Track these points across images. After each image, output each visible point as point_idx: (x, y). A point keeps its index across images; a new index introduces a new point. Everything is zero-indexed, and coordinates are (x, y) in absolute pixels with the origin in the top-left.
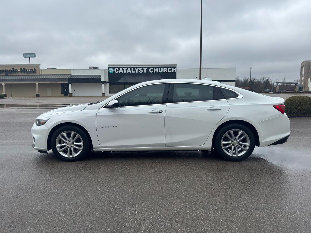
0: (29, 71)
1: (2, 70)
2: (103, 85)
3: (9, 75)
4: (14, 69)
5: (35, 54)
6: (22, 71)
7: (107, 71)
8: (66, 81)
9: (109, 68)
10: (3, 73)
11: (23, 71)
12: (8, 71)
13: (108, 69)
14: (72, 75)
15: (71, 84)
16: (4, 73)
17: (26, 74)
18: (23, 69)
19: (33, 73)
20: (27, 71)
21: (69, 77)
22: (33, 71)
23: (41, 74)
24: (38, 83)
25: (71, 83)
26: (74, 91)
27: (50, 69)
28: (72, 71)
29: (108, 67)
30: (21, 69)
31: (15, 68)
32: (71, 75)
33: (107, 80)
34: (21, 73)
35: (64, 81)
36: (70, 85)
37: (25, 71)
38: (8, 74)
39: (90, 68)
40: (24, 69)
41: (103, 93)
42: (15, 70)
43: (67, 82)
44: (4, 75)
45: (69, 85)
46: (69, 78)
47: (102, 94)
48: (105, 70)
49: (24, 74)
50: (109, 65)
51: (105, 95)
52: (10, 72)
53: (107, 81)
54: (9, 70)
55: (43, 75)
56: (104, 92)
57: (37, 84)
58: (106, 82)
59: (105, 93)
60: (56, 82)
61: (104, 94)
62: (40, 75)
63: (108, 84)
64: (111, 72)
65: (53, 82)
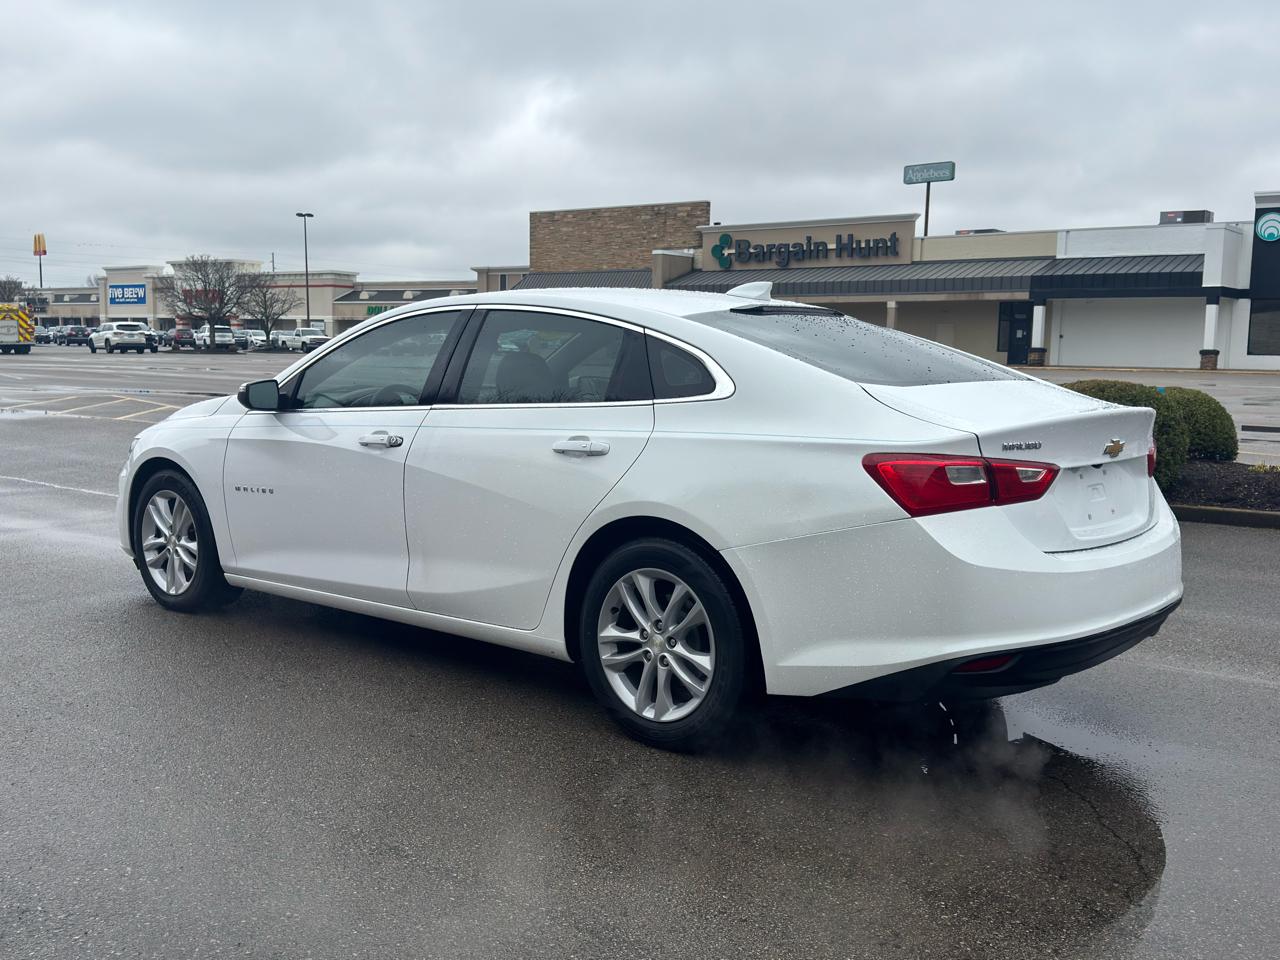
0: (872, 245)
1: (771, 247)
2: (1211, 310)
3: (794, 265)
4: (812, 242)
5: (954, 165)
6: (841, 250)
7: (1249, 231)
8: (1021, 288)
9: (1260, 213)
10: (770, 259)
11: (848, 248)
12: (791, 249)
13: (1253, 219)
14: (1058, 257)
15: (1043, 303)
16: (775, 258)
17: (857, 262)
18: (845, 240)
19: (887, 254)
20: (861, 248)
21: (1038, 268)
22: (887, 247)
23: (917, 258)
24: (898, 303)
25: (1045, 300)
26: (1061, 336)
27: (969, 232)
28: (1061, 238)
29: (1257, 210)
30: (839, 238)
31: (817, 238)
32: (1053, 259)
33: (1243, 282)
34: (837, 256)
35: (1011, 288)
36: (1039, 312)
37: (854, 246)
38: (787, 264)
39: (1167, 219)
40: (851, 237)
41: (1204, 353)
42: (817, 245)
43: (1024, 296)
44: (776, 267)
45: (1036, 308)
46: (1039, 274)
47: (1199, 358)
48: (1233, 229)
49: (847, 262)
50: (1259, 199)
51: (1216, 365)
52: (796, 254)
53: (1239, 287)
54: (794, 246)
55: (926, 263)
56: (1211, 348)
57: (892, 305)
58: (1234, 294)
59: (1216, 353)
60: (973, 297)
61: (1209, 357)
62: (913, 263)
63: (1245, 305)
64: (1271, 235)
65: (963, 297)
